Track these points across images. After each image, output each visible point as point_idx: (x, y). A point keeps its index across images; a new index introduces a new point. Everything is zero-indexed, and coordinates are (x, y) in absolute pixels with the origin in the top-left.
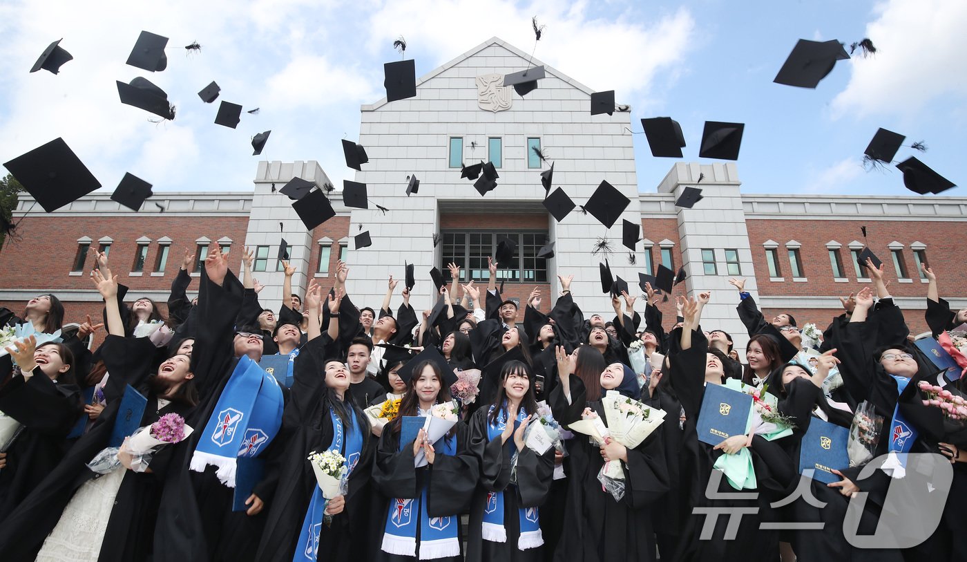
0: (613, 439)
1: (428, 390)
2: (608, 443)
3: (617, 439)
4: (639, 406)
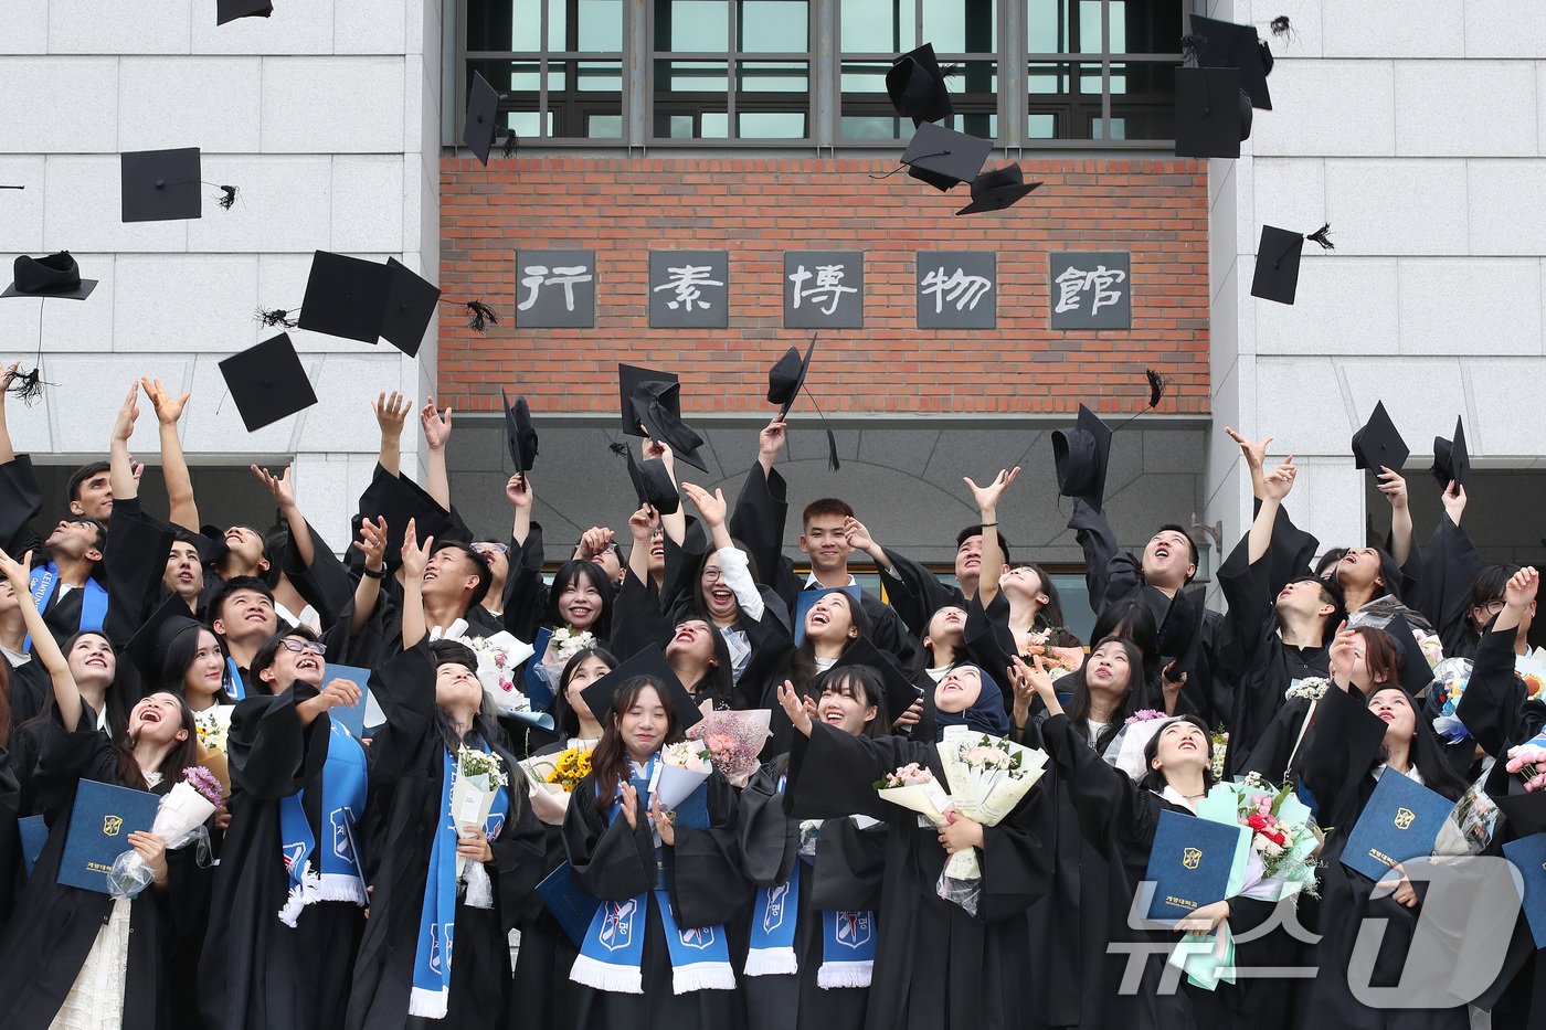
0: (960, 813)
1: (646, 734)
2: (952, 821)
3: (966, 813)
4: (1003, 748)
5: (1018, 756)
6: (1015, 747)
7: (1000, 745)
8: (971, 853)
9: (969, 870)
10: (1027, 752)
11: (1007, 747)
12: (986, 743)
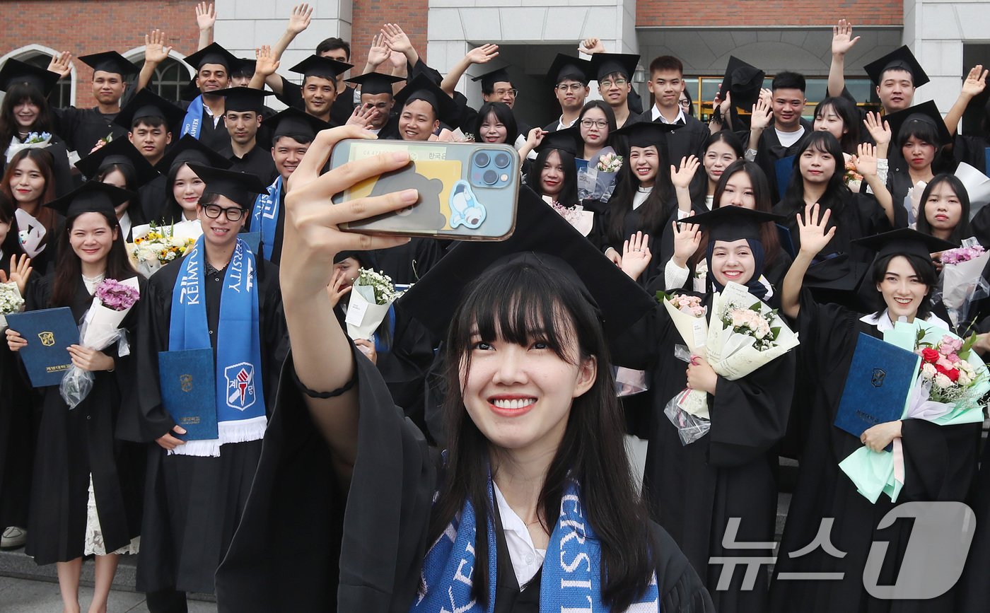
2: (695, 364)
4: (769, 320)
5: (776, 332)
6: (779, 322)
7: (768, 316)
8: (703, 396)
9: (697, 409)
10: (785, 331)
11: (772, 319)
12: (756, 308)
